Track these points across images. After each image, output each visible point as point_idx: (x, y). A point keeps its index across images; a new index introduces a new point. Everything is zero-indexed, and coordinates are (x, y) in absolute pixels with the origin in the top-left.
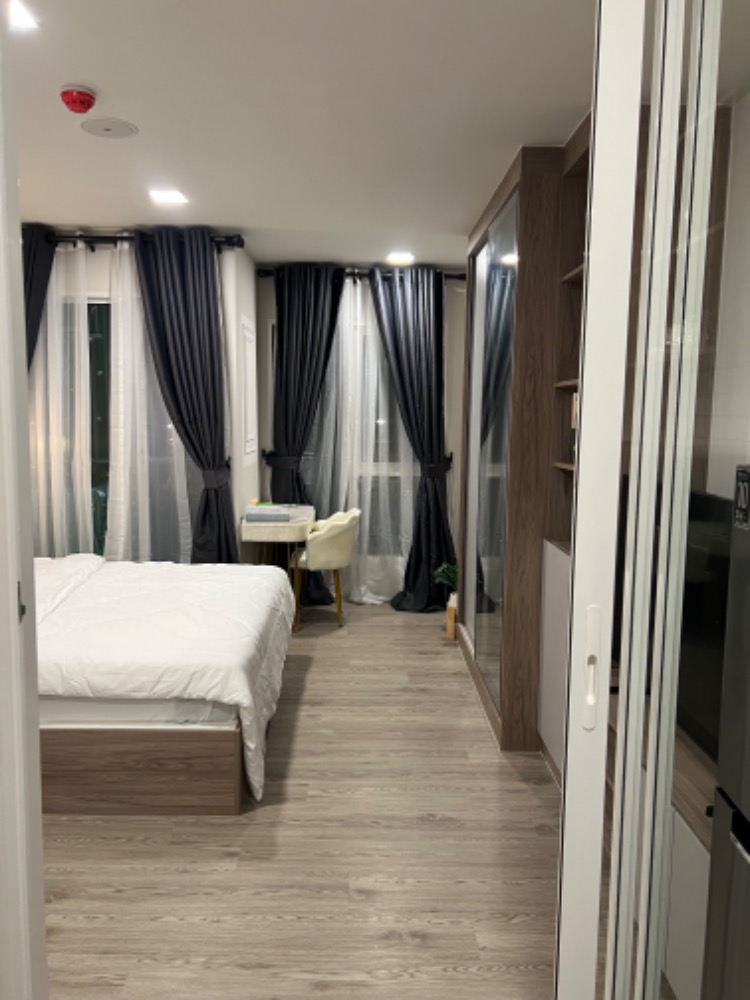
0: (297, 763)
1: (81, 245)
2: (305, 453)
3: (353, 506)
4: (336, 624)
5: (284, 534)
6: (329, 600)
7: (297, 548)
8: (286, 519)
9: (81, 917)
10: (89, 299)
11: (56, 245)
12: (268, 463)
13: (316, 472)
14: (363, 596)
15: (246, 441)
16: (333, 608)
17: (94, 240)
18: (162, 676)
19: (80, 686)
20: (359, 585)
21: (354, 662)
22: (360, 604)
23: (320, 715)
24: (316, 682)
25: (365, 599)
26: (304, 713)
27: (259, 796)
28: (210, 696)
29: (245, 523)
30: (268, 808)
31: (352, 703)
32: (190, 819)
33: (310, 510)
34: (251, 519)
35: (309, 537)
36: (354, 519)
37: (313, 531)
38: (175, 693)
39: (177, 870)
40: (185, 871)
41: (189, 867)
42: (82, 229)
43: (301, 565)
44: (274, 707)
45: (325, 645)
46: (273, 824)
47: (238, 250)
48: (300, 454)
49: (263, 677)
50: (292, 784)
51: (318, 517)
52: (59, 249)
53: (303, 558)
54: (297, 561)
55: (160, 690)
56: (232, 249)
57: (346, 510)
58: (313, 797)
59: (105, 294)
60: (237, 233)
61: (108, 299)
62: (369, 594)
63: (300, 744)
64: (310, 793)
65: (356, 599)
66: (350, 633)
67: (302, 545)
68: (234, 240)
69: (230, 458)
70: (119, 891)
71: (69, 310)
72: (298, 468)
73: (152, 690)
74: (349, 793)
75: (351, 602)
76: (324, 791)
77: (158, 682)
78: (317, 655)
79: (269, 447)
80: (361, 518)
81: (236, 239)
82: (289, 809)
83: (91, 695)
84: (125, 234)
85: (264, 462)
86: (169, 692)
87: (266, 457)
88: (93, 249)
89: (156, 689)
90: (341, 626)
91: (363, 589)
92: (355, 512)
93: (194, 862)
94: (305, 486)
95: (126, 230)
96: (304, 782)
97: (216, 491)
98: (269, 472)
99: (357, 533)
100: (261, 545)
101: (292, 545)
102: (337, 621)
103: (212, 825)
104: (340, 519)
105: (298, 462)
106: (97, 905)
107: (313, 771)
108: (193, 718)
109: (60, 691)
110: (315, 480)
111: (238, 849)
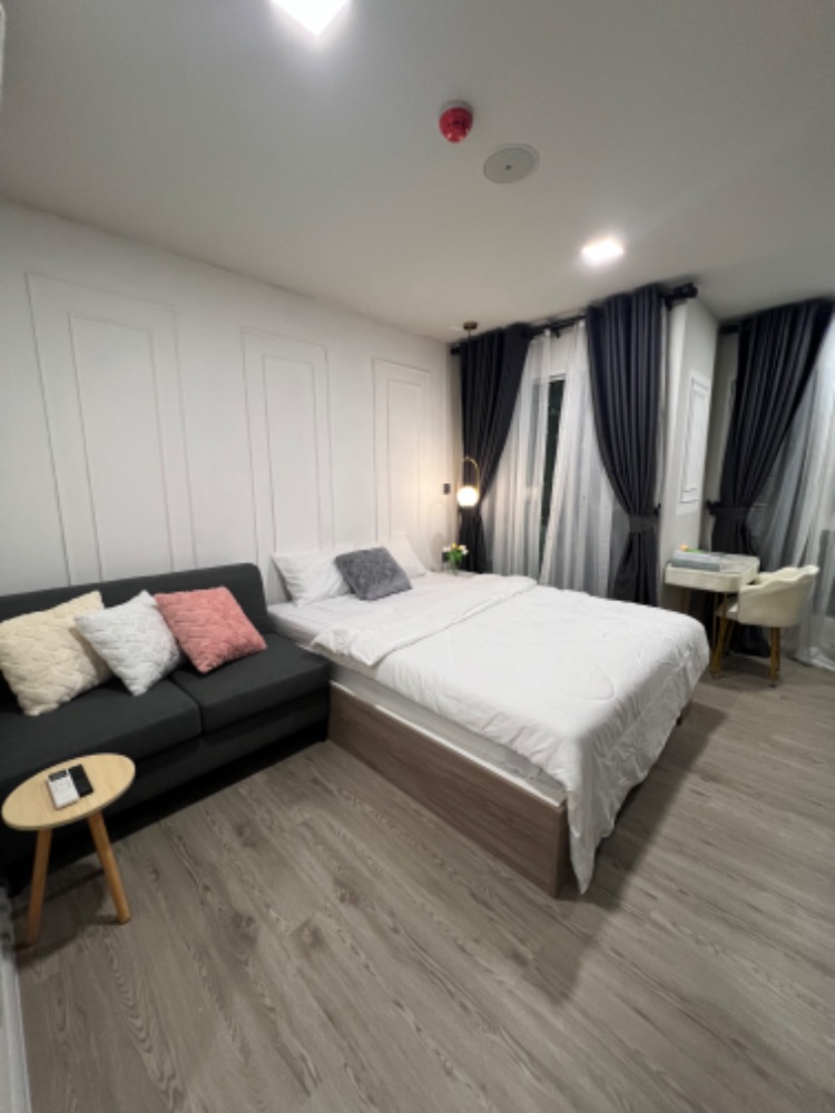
0: (657, 856)
1: (548, 333)
2: (755, 504)
3: (810, 563)
4: (769, 682)
5: (712, 583)
6: (765, 652)
7: (726, 599)
8: (715, 568)
9: (349, 941)
10: (552, 377)
11: (531, 338)
12: (712, 513)
13: (768, 524)
14: (814, 657)
15: (683, 491)
16: (766, 661)
17: (557, 327)
18: (494, 718)
19: (430, 700)
20: (808, 645)
21: (776, 737)
22: (808, 665)
23: (709, 797)
24: (719, 748)
25: (815, 661)
26: (691, 784)
27: (584, 888)
28: (535, 759)
29: (670, 568)
30: (592, 907)
31: (759, 795)
32: (505, 871)
33: (754, 562)
34: (677, 564)
35: (744, 588)
36: (807, 577)
37: (752, 583)
38: (504, 740)
39: (455, 940)
40: (462, 949)
41: (470, 946)
42: (549, 319)
43: (729, 616)
44: (642, 775)
45: (746, 704)
46: (588, 941)
47: (690, 301)
48: (748, 505)
49: (624, 745)
50: (637, 887)
51: (762, 569)
52: (534, 342)
53: (734, 609)
54: (725, 611)
55: (491, 730)
56: (685, 303)
57: (801, 564)
58: (655, 924)
59: (563, 371)
60: (688, 281)
61: (564, 375)
62: (822, 657)
63: (669, 827)
64: (655, 915)
65: (803, 658)
66: (783, 698)
67: (733, 597)
68: (684, 291)
69: (660, 506)
70: (396, 930)
71: (537, 388)
72: (745, 519)
73: (484, 728)
74: (710, 949)
75: (795, 660)
76: (674, 924)
77: (489, 723)
78: (732, 712)
79: (715, 497)
80: (819, 577)
81: (685, 290)
82: (616, 927)
83: (436, 710)
84: (582, 314)
85: (708, 512)
86: (498, 738)
87: (709, 507)
88: (558, 336)
89: (487, 730)
90: (773, 686)
91: (814, 650)
92: (812, 569)
93: (477, 941)
94: (750, 537)
95: (583, 310)
96: (653, 892)
97: (640, 535)
98: (711, 521)
99: (812, 590)
100: (684, 591)
101: (721, 595)
102: (770, 678)
103: (522, 895)
104: (790, 575)
105: (747, 512)
106: (368, 933)
107: (672, 880)
108: (521, 771)
109: (417, 698)
110: (765, 533)
111: (530, 956)
